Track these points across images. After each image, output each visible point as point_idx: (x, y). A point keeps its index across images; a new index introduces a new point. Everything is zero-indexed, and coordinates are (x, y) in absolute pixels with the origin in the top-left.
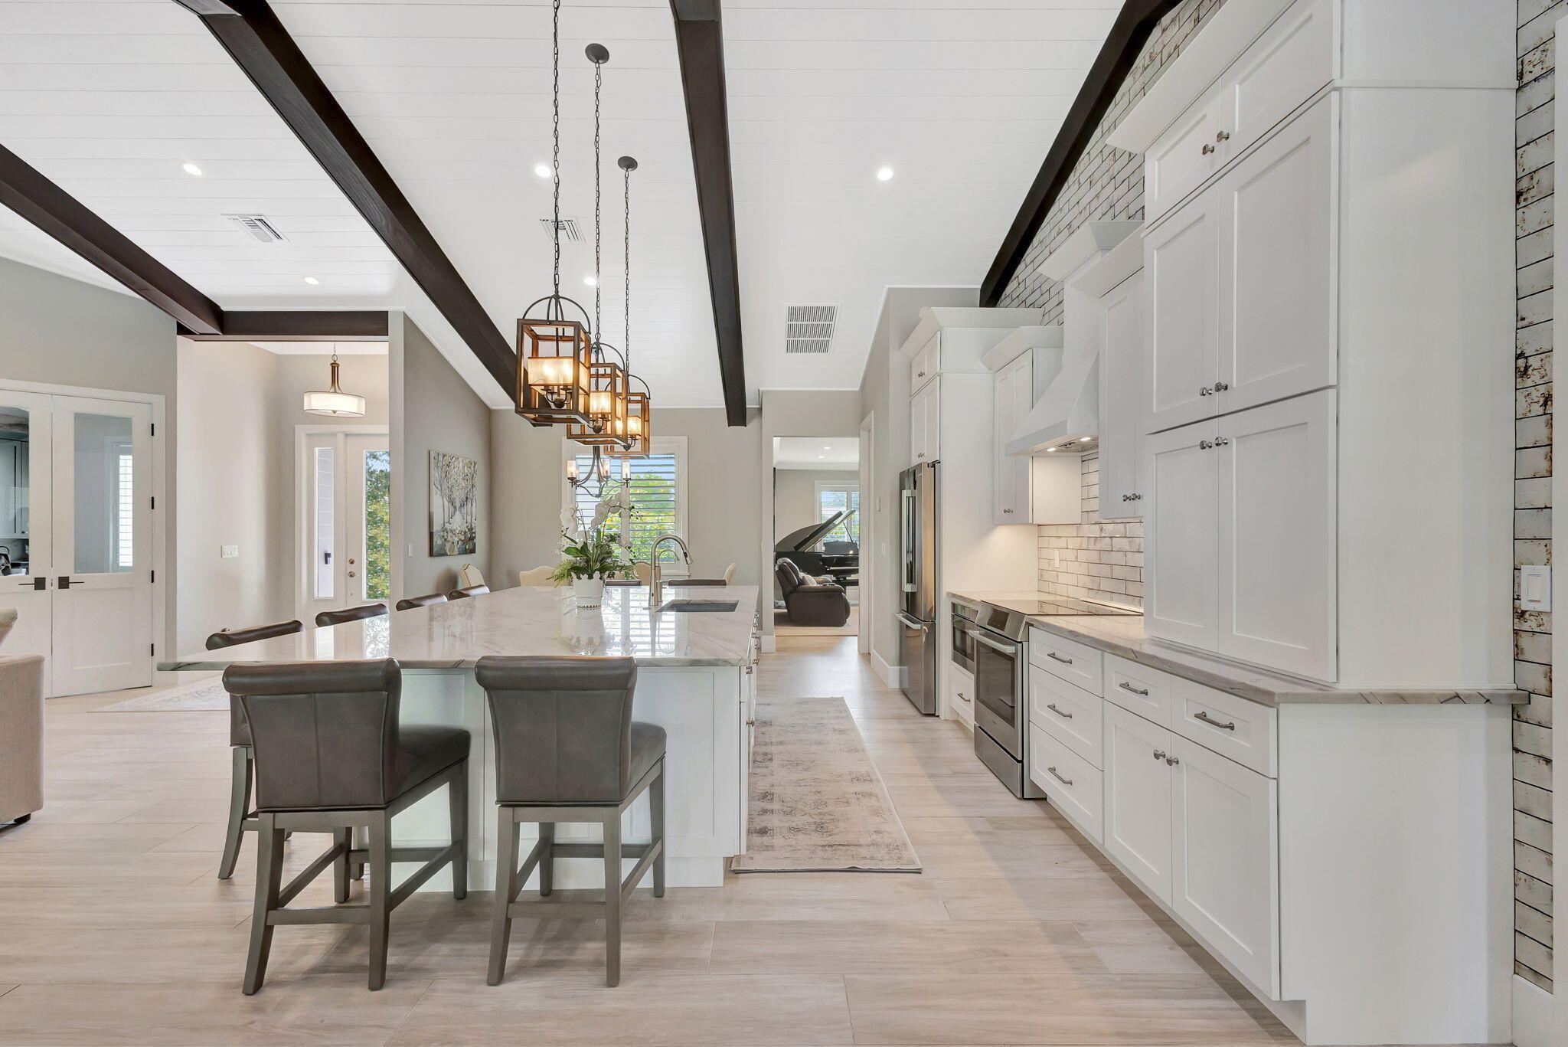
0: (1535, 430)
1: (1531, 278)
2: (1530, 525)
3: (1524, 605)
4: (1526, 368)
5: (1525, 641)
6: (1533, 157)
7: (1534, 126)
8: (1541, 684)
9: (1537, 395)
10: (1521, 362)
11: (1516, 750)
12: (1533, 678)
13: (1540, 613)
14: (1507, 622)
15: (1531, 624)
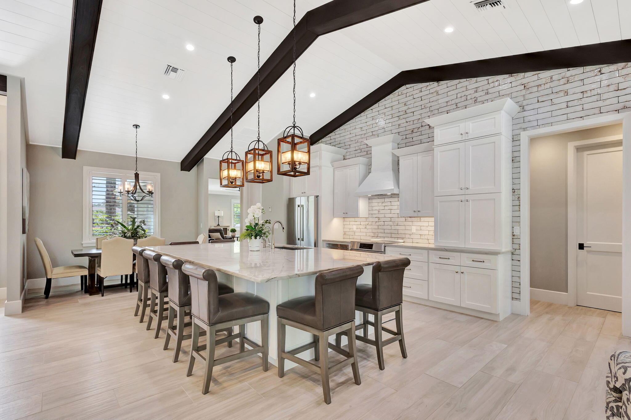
0: (517, 203)
1: (516, 176)
2: (516, 219)
3: (515, 234)
4: (514, 192)
5: (514, 240)
6: (516, 154)
7: (516, 149)
8: (518, 248)
9: (517, 197)
10: (514, 190)
11: (513, 260)
12: (516, 246)
13: (517, 235)
14: (511, 237)
15: (515, 237)
